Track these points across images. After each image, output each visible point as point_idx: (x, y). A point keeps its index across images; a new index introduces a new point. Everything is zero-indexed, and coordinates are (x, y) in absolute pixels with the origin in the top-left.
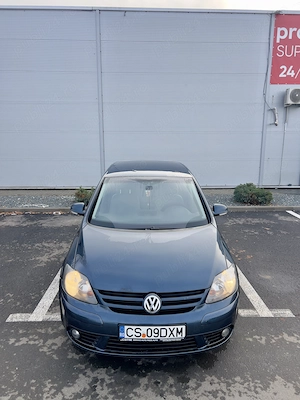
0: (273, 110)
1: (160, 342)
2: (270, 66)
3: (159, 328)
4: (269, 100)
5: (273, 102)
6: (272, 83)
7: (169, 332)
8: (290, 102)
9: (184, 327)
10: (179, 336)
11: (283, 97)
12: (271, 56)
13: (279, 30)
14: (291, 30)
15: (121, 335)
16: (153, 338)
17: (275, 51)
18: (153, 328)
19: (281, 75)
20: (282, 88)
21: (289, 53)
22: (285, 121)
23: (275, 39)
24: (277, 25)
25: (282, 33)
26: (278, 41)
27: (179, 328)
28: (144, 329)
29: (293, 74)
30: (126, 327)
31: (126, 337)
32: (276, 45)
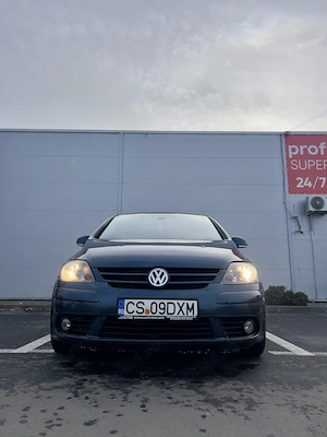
0: (295, 218)
1: (167, 320)
2: (286, 178)
3: (166, 302)
4: (291, 209)
5: (295, 211)
6: (290, 192)
7: (178, 309)
8: (311, 209)
9: (195, 302)
10: (190, 314)
11: (304, 205)
12: (286, 169)
13: (290, 147)
14: (302, 148)
15: (120, 311)
16: (159, 315)
17: (289, 165)
18: (158, 302)
19: (298, 186)
20: (302, 197)
21: (303, 166)
22: (311, 229)
23: (288, 155)
24: (287, 144)
25: (294, 150)
26: (290, 156)
27: (190, 303)
28: (147, 303)
29: (310, 185)
30: (127, 301)
31: (126, 313)
32: (289, 160)
